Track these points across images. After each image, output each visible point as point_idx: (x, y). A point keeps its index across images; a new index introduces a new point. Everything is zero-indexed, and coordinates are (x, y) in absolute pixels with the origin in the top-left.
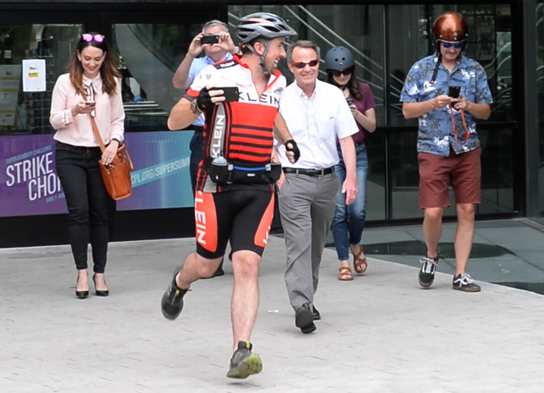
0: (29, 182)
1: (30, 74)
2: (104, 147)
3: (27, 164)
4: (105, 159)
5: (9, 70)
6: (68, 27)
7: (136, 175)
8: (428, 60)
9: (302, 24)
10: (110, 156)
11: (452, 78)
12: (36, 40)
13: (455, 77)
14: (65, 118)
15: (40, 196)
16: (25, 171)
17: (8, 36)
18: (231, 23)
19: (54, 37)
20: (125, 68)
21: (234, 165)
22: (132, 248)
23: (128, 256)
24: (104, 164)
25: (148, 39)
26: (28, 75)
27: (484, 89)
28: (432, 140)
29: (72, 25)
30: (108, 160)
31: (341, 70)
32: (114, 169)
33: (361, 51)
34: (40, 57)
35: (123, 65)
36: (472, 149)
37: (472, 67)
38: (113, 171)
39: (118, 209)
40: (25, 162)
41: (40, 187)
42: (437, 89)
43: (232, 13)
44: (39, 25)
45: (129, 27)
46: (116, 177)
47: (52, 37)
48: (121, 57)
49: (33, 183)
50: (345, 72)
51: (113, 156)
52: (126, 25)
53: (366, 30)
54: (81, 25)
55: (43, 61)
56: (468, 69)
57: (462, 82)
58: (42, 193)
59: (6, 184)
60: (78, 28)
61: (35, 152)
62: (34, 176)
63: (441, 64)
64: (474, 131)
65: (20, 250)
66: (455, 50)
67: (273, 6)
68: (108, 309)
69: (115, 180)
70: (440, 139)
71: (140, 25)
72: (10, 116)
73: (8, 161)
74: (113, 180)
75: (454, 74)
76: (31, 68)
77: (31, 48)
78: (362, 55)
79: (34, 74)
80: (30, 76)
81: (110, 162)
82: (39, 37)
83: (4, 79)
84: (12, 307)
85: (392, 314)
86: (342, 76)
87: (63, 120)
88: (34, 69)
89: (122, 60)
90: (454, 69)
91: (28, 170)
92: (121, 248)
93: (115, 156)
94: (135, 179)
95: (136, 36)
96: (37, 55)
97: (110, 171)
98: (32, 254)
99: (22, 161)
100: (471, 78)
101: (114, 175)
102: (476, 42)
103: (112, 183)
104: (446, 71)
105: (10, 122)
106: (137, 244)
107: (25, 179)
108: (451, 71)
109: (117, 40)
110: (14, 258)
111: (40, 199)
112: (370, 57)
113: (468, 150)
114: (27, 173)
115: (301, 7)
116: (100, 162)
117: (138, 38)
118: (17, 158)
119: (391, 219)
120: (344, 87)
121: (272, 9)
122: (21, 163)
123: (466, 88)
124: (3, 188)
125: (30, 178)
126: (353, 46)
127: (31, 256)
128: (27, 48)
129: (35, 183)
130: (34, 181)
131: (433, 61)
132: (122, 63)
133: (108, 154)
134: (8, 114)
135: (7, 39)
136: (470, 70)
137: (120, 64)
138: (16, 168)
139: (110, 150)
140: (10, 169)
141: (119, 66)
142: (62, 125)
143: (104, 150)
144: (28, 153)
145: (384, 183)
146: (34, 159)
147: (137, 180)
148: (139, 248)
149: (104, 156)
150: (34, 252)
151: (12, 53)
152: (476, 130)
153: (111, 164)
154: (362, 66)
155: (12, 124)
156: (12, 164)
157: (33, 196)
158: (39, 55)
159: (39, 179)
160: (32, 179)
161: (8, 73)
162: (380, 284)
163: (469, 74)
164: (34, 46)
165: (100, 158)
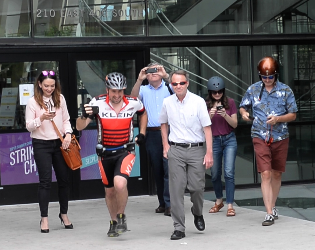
0: (24, 163)
1: (24, 94)
2: (63, 138)
3: (23, 151)
4: (64, 146)
5: (10, 91)
6: (47, 63)
7: (93, 157)
8: (257, 84)
9: (197, 59)
10: (67, 144)
11: (270, 96)
12: (26, 71)
13: (272, 95)
14: (36, 123)
15: (31, 172)
16: (22, 155)
17: (8, 69)
18: (152, 59)
19: (38, 70)
20: (84, 88)
21: (106, 148)
22: (91, 204)
23: (89, 209)
24: (64, 149)
25: (99, 70)
26: (23, 94)
27: (292, 103)
28: (259, 131)
29: (49, 62)
30: (66, 146)
31: (217, 91)
32: (70, 151)
33: (236, 76)
34: (30, 82)
35: (82, 87)
36: (284, 139)
37: (284, 89)
38: (70, 153)
39: (82, 179)
40: (22, 150)
41: (31, 165)
42: (261, 103)
43: (152, 52)
44: (28, 62)
45: (87, 62)
46: (72, 156)
47: (36, 70)
48: (81, 81)
49: (27, 163)
50: (220, 92)
51: (69, 143)
52: (84, 61)
53: (239, 62)
54: (55, 62)
55: (32, 85)
56: (281, 90)
57: (276, 99)
58: (33, 169)
59: (10, 164)
60: (53, 63)
61: (28, 144)
62: (28, 159)
63: (265, 88)
64: (286, 127)
65: (20, 206)
66: (269, 80)
67: (178, 48)
68: (77, 243)
69: (72, 158)
70: (264, 132)
71: (93, 61)
72: (11, 120)
73: (11, 149)
74: (70, 158)
75: (271, 93)
76: (25, 90)
77: (23, 77)
78: (237, 78)
79: (26, 93)
80: (24, 95)
81: (68, 147)
82: (28, 70)
83: (7, 97)
84: (15, 243)
85: (260, 244)
86: (217, 94)
87: (35, 125)
88: (27, 90)
89: (82, 83)
90: (271, 91)
91: (24, 155)
92: (84, 204)
93: (70, 144)
94: (93, 160)
95: (91, 68)
96: (28, 81)
97: (68, 153)
98: (27, 208)
99: (20, 149)
100: (282, 96)
101: (71, 155)
102: (310, 68)
103: (70, 160)
104: (267, 92)
105: (11, 124)
106: (94, 201)
107: (22, 161)
108: (270, 92)
109: (79, 71)
110: (16, 211)
111: (32, 173)
112: (241, 79)
113: (281, 139)
114: (23, 157)
115: (197, 48)
116: (61, 148)
117: (92, 69)
118: (17, 147)
119: (257, 183)
120: (218, 101)
121: (177, 50)
122: (19, 151)
123: (279, 102)
124: (8, 166)
125: (25, 160)
126: (230, 72)
127: (26, 210)
128: (21, 77)
129: (28, 163)
130: (28, 162)
131: (260, 85)
132: (82, 85)
133: (66, 143)
134: (10, 119)
135: (8, 71)
136: (282, 91)
137: (81, 86)
138: (16, 154)
139: (67, 140)
140: (12, 154)
141: (80, 87)
142: (35, 128)
143: (63, 141)
144: (24, 144)
145: (252, 160)
146: (27, 148)
147: (94, 160)
148: (96, 204)
149: (64, 144)
150: (28, 207)
151: (12, 80)
152: (287, 126)
153: (69, 148)
154: (237, 85)
155: (12, 125)
156: (14, 151)
157: (27, 172)
158: (29, 81)
159: (31, 161)
160: (27, 160)
161: (9, 93)
162: (252, 225)
163: (281, 93)
164: (25, 76)
165: (61, 146)
